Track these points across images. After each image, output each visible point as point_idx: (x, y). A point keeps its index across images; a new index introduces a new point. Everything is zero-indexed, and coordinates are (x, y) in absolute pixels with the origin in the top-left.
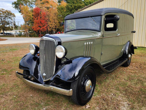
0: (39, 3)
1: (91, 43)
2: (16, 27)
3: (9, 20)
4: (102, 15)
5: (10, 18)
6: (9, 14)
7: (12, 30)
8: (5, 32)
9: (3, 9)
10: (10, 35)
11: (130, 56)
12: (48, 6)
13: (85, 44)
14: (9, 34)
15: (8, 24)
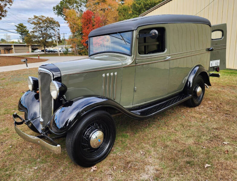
0: (92, 4)
2: (60, 42)
3: (52, 31)
4: (133, 31)
5: (52, 28)
6: (51, 22)
7: (55, 45)
8: (48, 49)
9: (43, 17)
10: (54, 53)
12: (106, 7)
14: (52, 51)
15: (50, 37)
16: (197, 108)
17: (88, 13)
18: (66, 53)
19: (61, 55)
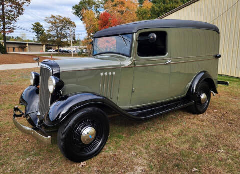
0: (110, 6)
1: (112, 74)
2: (76, 43)
3: (68, 31)
4: (134, 33)
5: (68, 28)
6: (67, 23)
7: (69, 45)
8: (62, 49)
9: (60, 17)
11: (204, 96)
12: (124, 9)
13: (102, 74)
14: (66, 52)
15: (66, 37)
16: (201, 116)
17: (105, 15)
18: (80, 54)
19: (75, 55)
